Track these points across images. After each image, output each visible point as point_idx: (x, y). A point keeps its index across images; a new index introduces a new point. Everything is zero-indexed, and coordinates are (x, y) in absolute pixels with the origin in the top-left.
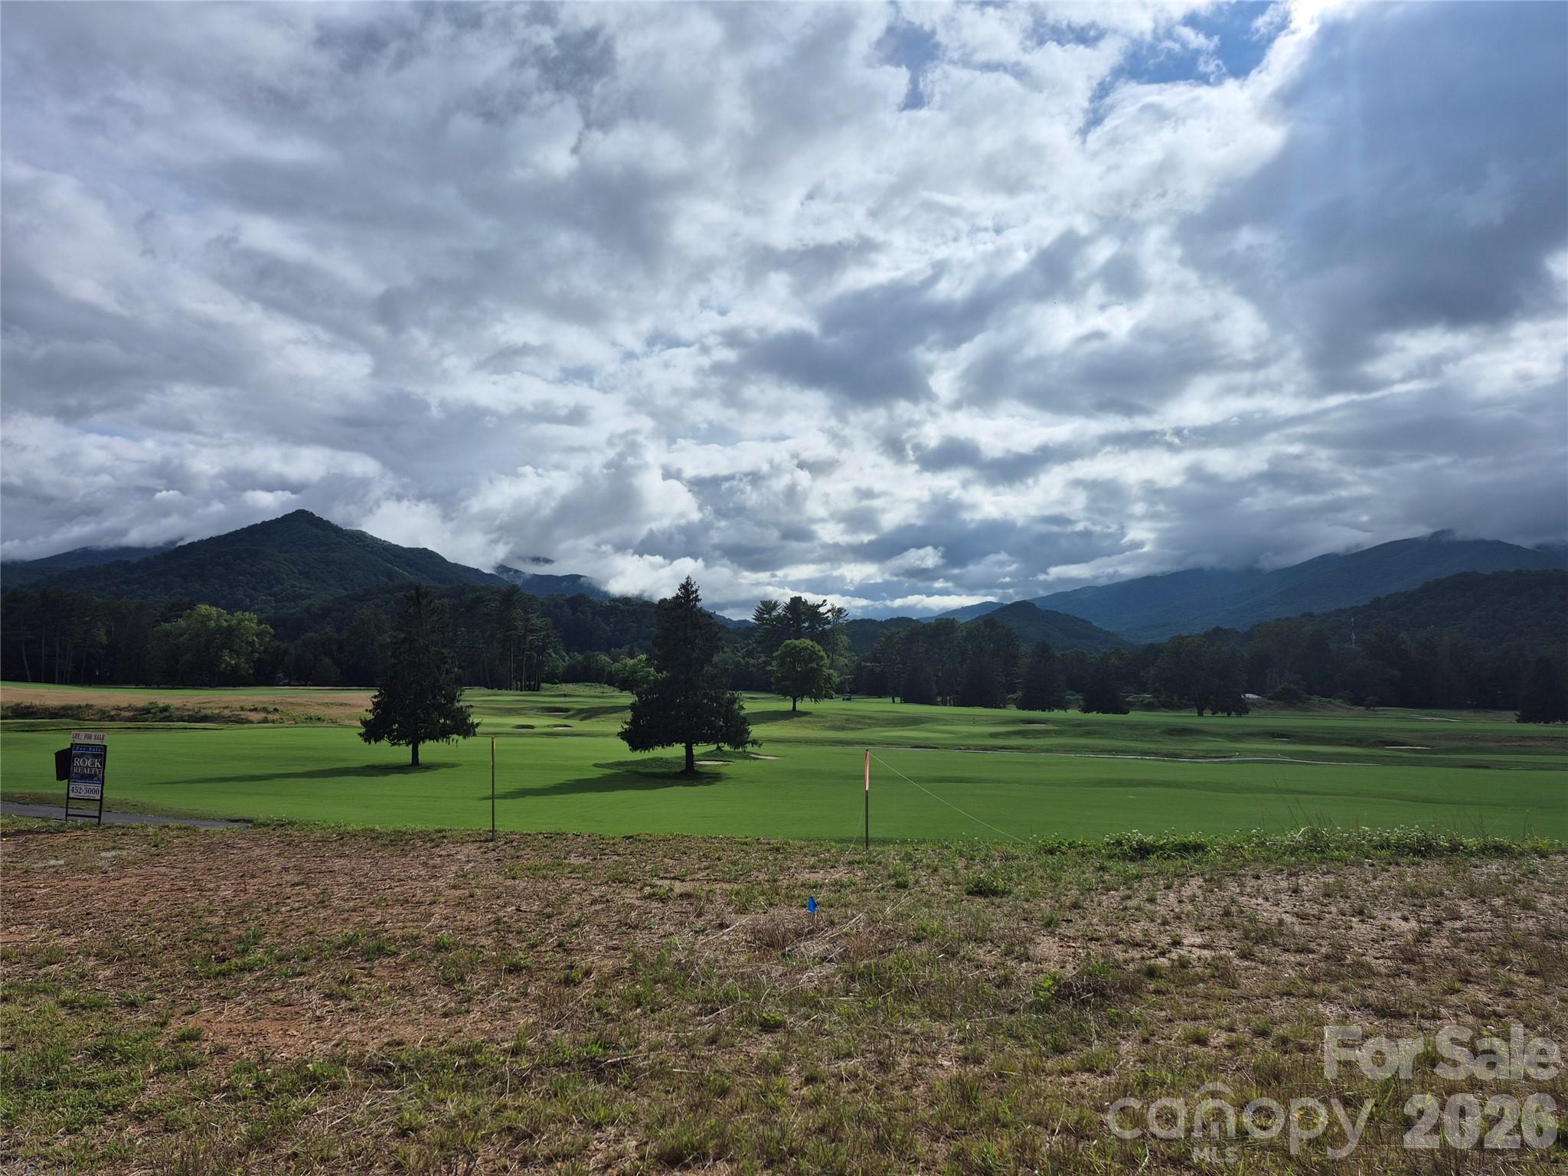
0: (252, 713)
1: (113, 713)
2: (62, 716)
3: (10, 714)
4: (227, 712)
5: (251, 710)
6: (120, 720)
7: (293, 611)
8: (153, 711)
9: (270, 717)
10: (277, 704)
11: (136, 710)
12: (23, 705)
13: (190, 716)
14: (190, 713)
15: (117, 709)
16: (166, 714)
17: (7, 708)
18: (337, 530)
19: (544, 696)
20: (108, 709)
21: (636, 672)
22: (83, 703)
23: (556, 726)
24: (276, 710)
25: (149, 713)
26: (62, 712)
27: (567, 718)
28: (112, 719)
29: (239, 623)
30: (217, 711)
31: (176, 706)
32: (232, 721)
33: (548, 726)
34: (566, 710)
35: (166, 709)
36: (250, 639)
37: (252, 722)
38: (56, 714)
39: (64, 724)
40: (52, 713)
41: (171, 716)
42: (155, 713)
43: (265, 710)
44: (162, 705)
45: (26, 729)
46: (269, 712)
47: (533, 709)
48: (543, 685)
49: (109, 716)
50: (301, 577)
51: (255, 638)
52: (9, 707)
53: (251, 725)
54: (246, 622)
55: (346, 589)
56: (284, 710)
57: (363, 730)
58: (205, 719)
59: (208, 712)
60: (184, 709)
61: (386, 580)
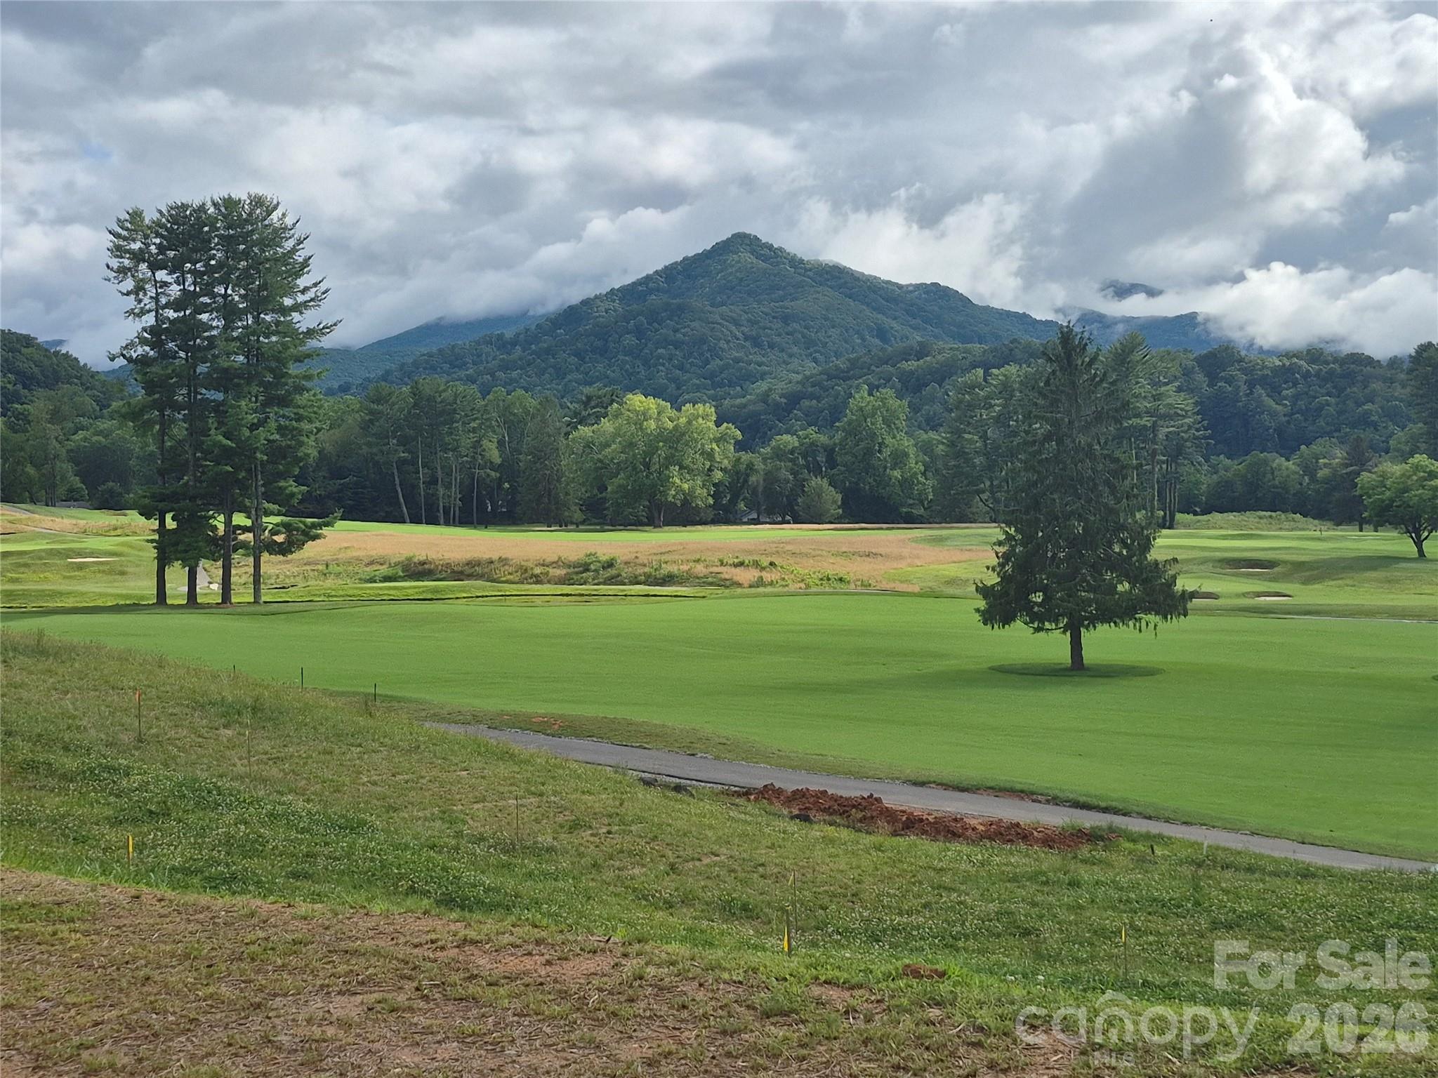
0: (738, 570)
1: (538, 571)
2: (470, 576)
3: (401, 574)
4: (700, 569)
5: (736, 566)
6: (549, 582)
7: (743, 400)
8: (592, 567)
9: (767, 576)
10: (772, 554)
11: (569, 567)
12: (416, 560)
13: (648, 576)
14: (647, 570)
15: (543, 565)
16: (612, 572)
17: (397, 564)
18: (796, 263)
19: (1210, 537)
20: (530, 564)
21: (1406, 490)
22: (495, 557)
23: (1259, 595)
24: (772, 564)
25: (587, 570)
26: (468, 570)
27: (1274, 579)
28: (538, 580)
29: (689, 422)
30: (685, 568)
31: (625, 558)
32: (711, 584)
33: (1245, 595)
34: (1269, 564)
35: (610, 564)
36: (708, 448)
37: (739, 585)
38: (461, 573)
39: (478, 589)
40: (453, 572)
41: (619, 575)
42: (596, 571)
43: (756, 564)
44: (604, 558)
45: (429, 596)
46: (763, 569)
47: (1204, 561)
48: (1179, 517)
49: (533, 576)
50: (748, 344)
51: (714, 446)
52: (399, 563)
53: (739, 590)
54: (700, 420)
55: (815, 361)
56: (784, 564)
57: (982, 604)
58: (668, 580)
59: (673, 569)
60: (636, 565)
61: (877, 341)
